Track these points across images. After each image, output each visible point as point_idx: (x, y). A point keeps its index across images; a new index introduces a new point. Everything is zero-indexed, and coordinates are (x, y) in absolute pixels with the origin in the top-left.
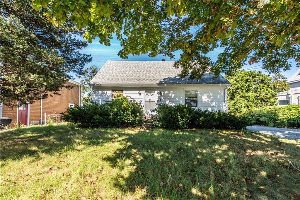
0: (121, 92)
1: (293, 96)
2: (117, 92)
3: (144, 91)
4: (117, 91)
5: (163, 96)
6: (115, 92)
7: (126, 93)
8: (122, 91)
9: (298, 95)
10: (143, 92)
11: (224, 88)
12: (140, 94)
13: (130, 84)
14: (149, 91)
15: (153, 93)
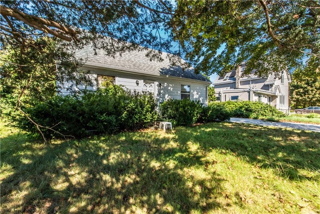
0: (111, 78)
1: (222, 94)
2: (105, 78)
3: (143, 80)
4: (105, 76)
5: (162, 89)
6: (103, 77)
7: (119, 81)
8: (114, 77)
9: (225, 94)
10: (141, 82)
11: (206, 85)
12: (138, 84)
13: (126, 68)
14: (147, 81)
15: (151, 84)
